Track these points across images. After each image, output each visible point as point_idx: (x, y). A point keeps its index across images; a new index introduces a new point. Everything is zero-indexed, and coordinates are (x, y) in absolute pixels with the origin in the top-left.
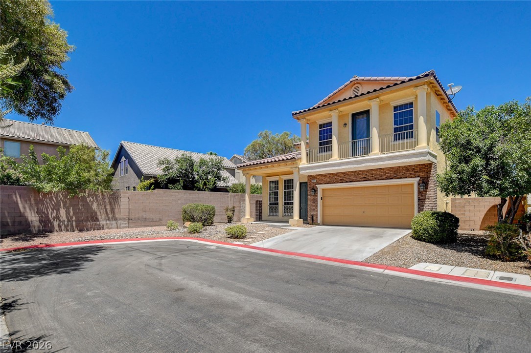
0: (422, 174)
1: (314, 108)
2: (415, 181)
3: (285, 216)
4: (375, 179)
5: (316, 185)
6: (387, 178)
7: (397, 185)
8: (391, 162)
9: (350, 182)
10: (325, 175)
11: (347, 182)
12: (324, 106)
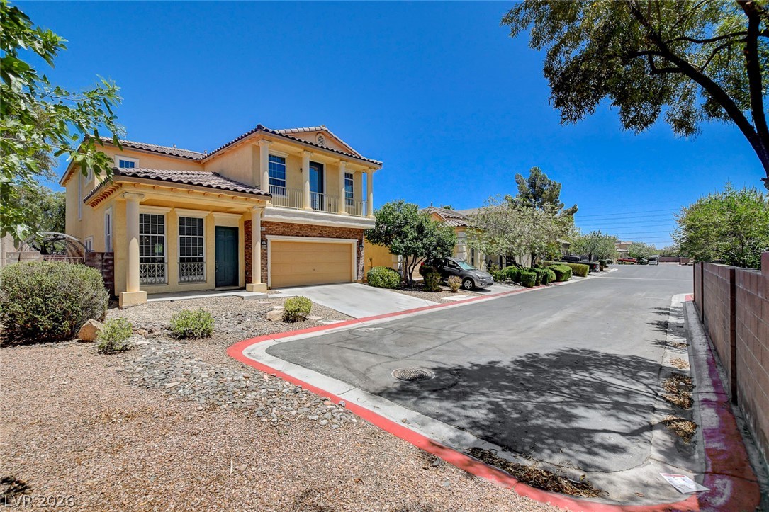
0: (359, 237)
1: (280, 134)
2: (354, 242)
3: (185, 282)
4: (329, 237)
5: (266, 236)
6: (337, 237)
7: (331, 244)
8: (353, 224)
9: (307, 236)
10: (278, 224)
11: (303, 236)
12: (293, 138)
